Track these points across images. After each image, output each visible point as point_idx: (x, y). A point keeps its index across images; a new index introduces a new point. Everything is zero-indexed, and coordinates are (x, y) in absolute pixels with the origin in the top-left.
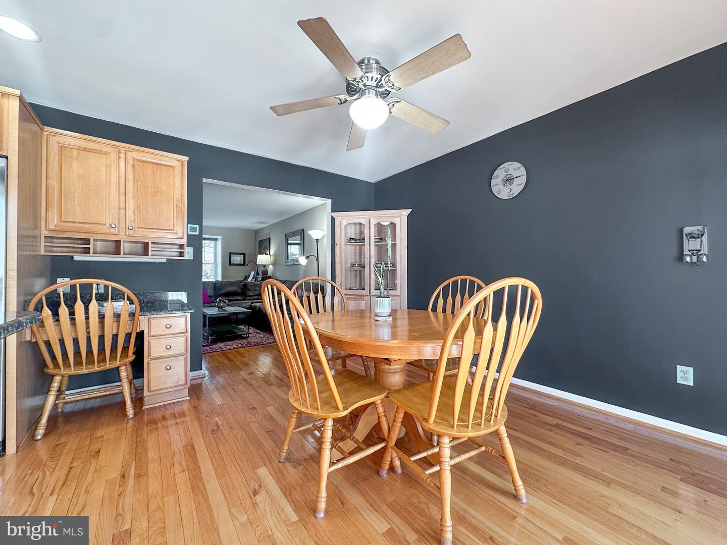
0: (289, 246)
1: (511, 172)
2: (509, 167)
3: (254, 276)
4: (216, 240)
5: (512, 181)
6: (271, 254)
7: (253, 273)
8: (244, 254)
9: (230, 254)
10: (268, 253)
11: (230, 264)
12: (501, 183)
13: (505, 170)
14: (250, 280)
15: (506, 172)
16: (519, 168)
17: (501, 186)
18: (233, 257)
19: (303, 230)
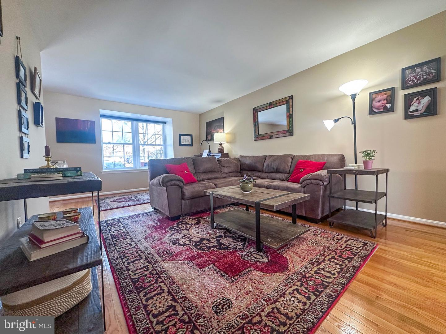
4: (165, 123)
6: (225, 133)
8: (191, 136)
9: (180, 135)
10: (223, 132)
11: (181, 145)
18: (182, 137)
19: (291, 97)
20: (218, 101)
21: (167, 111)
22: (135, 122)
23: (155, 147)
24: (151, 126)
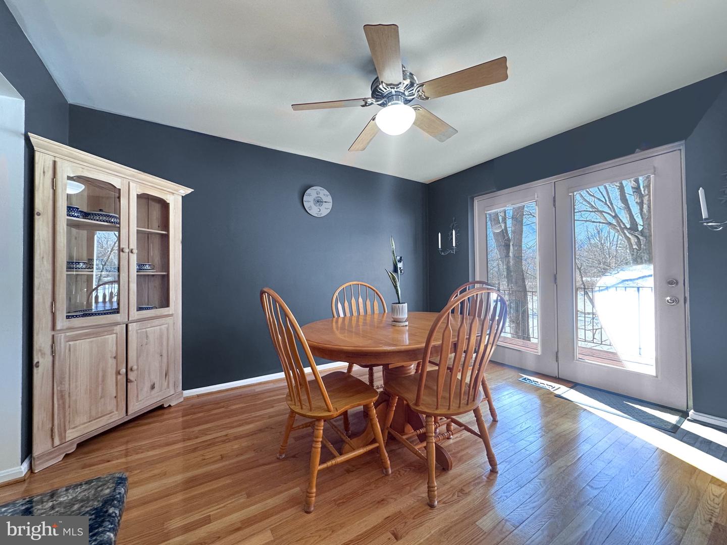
1: (321, 195)
2: (320, 191)
5: (321, 203)
12: (312, 202)
13: (317, 192)
15: (317, 194)
16: (327, 195)
17: (312, 204)
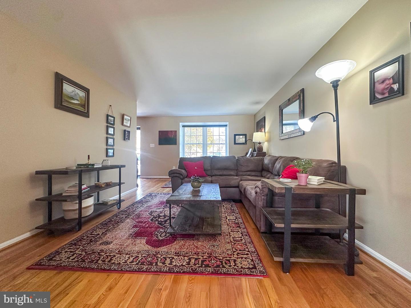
0: (283, 127)
3: (251, 152)
4: (226, 126)
6: (266, 132)
7: (251, 150)
8: (245, 135)
9: (235, 135)
10: (264, 131)
11: (235, 143)
14: (248, 156)
18: (237, 137)
19: (303, 91)
20: (257, 103)
21: (221, 117)
22: (205, 128)
23: (219, 146)
24: (216, 129)
